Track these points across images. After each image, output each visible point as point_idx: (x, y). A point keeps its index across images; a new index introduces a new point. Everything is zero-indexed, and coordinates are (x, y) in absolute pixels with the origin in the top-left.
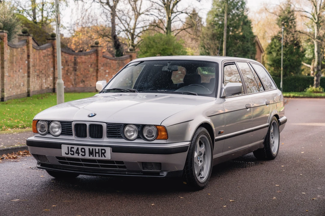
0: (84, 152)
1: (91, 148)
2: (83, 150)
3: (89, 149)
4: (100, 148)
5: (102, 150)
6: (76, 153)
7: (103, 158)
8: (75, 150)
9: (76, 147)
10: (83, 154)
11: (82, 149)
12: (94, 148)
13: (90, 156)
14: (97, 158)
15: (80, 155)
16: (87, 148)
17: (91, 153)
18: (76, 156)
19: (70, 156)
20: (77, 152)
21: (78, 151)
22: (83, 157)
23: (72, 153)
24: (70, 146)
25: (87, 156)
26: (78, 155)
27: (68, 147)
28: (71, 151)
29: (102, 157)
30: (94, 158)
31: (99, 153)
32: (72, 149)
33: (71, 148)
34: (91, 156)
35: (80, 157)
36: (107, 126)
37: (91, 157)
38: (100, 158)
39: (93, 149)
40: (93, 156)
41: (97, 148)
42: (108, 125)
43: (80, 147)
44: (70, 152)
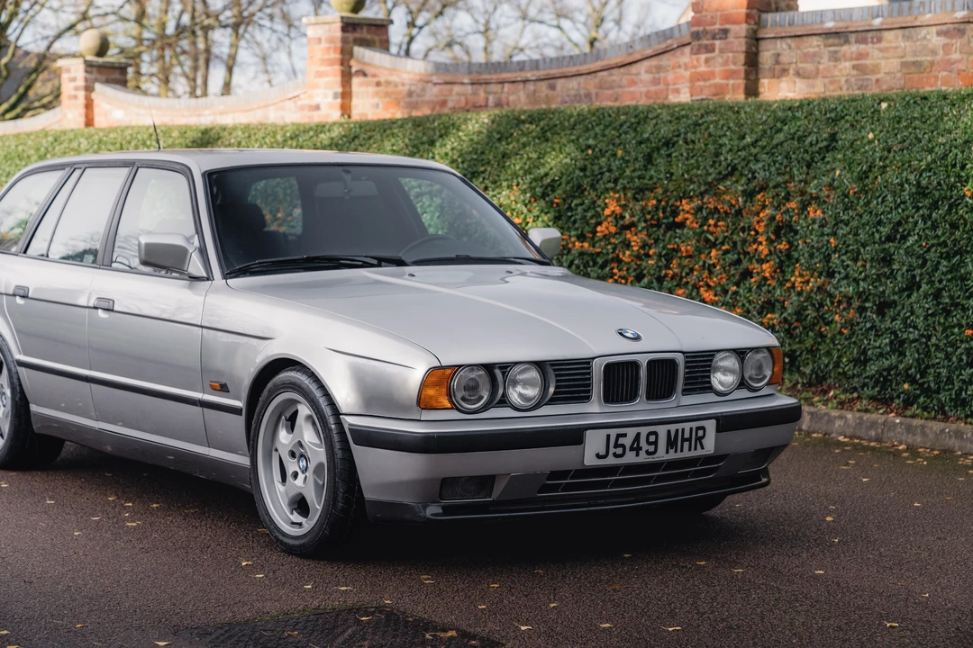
0: (655, 443)
1: (673, 427)
2: (652, 438)
3: (669, 432)
4: (695, 425)
5: (698, 428)
6: (632, 449)
7: (699, 452)
8: (627, 442)
9: (631, 432)
10: (652, 448)
11: (650, 434)
12: (680, 426)
13: (667, 452)
14: (686, 454)
15: (642, 453)
16: (662, 431)
17: (671, 443)
18: (630, 458)
19: (611, 461)
20: (635, 446)
21: (638, 444)
22: (650, 459)
23: (619, 451)
24: (613, 432)
25: (662, 455)
26: (637, 455)
27: (608, 436)
28: (616, 446)
29: (696, 449)
30: (679, 455)
31: (689, 440)
32: (621, 441)
33: (619, 436)
34: (672, 451)
35: (643, 458)
36: (686, 362)
37: (672, 455)
38: (693, 454)
39: (677, 430)
40: (676, 451)
41: (687, 426)
42: (687, 357)
43: (644, 431)
44: (612, 450)
